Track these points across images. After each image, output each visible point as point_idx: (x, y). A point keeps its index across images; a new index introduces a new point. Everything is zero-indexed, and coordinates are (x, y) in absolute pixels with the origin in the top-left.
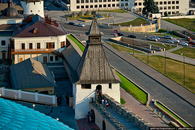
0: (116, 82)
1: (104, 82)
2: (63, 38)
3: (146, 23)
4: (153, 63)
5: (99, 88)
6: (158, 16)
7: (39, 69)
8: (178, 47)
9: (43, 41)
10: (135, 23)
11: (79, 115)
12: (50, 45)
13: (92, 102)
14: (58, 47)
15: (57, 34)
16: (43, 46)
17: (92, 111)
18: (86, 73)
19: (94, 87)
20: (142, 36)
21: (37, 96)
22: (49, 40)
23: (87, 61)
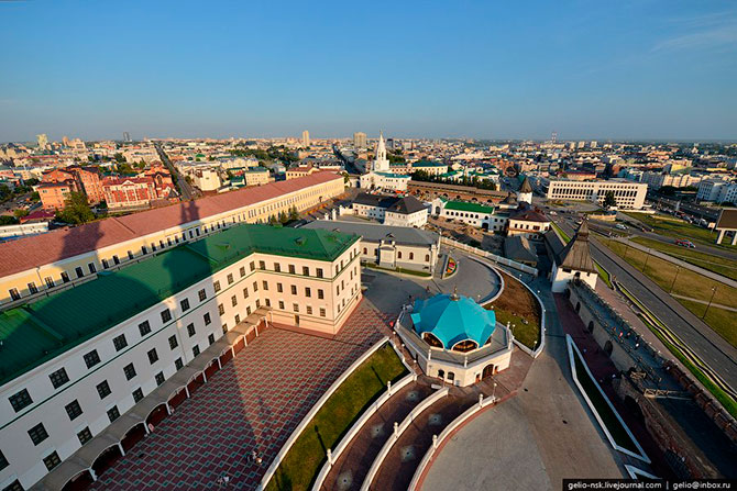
0: (594, 272)
1: (584, 270)
2: (547, 225)
3: (606, 213)
4: (612, 247)
5: (578, 274)
6: (616, 208)
7: (526, 244)
8: (634, 236)
9: (532, 224)
10: (597, 212)
11: (555, 289)
12: (536, 228)
13: (570, 282)
14: (542, 229)
15: (542, 221)
16: (531, 228)
17: (569, 291)
18: (569, 260)
19: (573, 272)
20: (605, 224)
21: (523, 267)
22: (537, 224)
23: (572, 252)
